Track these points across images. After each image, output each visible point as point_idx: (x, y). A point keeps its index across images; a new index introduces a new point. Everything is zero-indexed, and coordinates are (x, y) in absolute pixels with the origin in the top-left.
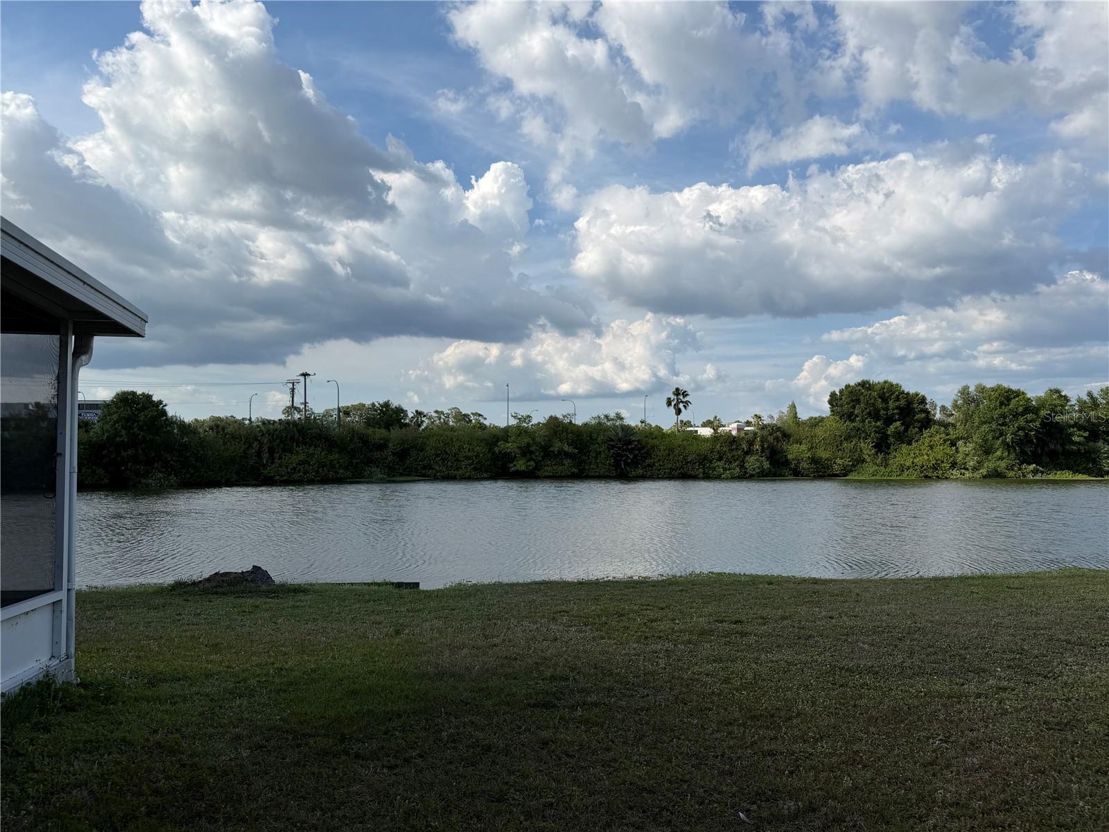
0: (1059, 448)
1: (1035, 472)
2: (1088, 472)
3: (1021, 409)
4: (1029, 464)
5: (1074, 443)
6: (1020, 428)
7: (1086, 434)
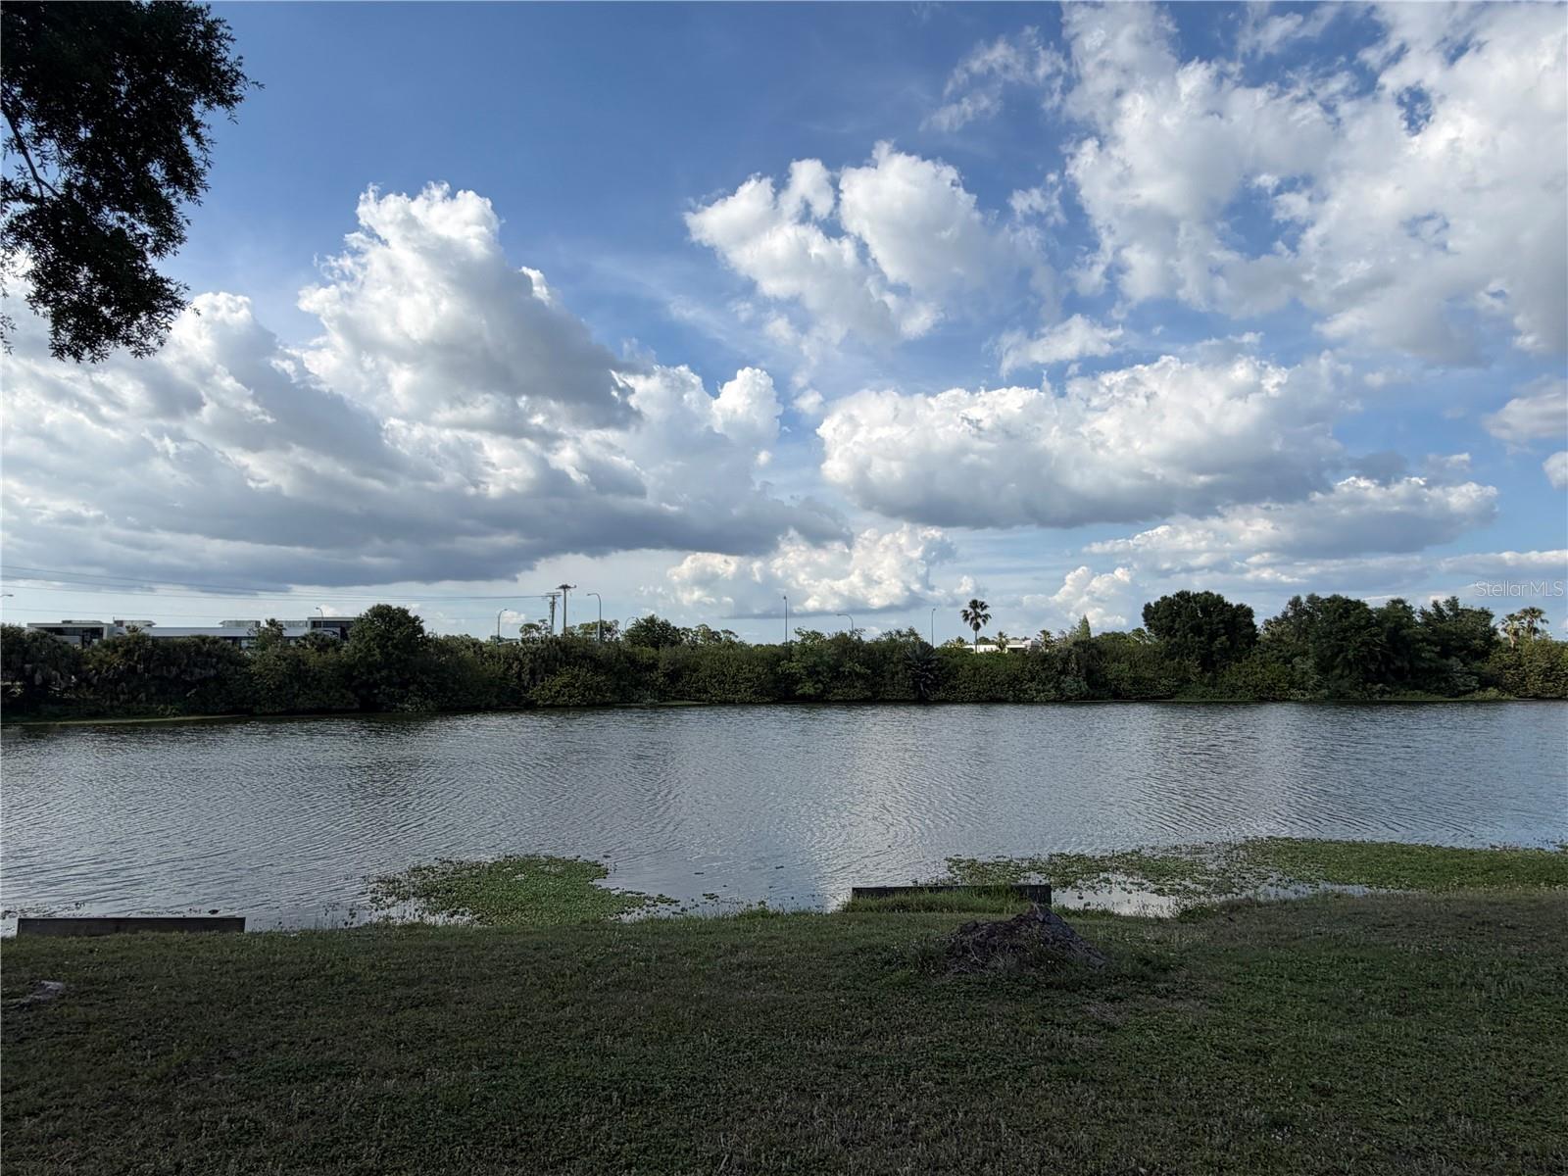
0: (1407, 665)
1: (1383, 692)
2: (1439, 691)
3: (1363, 622)
4: (1375, 684)
5: (1424, 659)
6: (1363, 644)
7: (1438, 649)
